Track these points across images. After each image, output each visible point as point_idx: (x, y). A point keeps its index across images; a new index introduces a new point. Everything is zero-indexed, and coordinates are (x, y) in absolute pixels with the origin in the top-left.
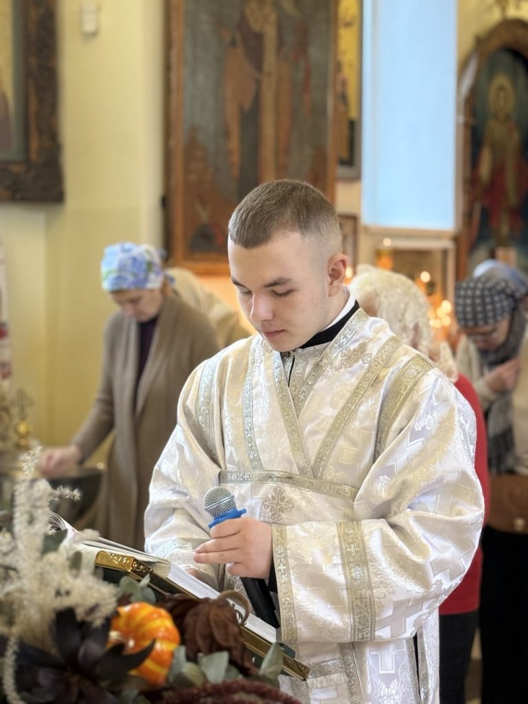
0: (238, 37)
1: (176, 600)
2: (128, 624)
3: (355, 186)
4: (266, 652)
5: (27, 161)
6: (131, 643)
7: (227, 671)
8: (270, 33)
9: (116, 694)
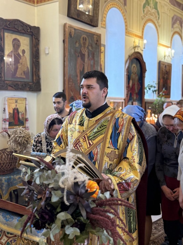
0: (79, 55)
5: (33, 82)
6: (89, 190)
7: (110, 196)
8: (86, 54)
9: (88, 201)
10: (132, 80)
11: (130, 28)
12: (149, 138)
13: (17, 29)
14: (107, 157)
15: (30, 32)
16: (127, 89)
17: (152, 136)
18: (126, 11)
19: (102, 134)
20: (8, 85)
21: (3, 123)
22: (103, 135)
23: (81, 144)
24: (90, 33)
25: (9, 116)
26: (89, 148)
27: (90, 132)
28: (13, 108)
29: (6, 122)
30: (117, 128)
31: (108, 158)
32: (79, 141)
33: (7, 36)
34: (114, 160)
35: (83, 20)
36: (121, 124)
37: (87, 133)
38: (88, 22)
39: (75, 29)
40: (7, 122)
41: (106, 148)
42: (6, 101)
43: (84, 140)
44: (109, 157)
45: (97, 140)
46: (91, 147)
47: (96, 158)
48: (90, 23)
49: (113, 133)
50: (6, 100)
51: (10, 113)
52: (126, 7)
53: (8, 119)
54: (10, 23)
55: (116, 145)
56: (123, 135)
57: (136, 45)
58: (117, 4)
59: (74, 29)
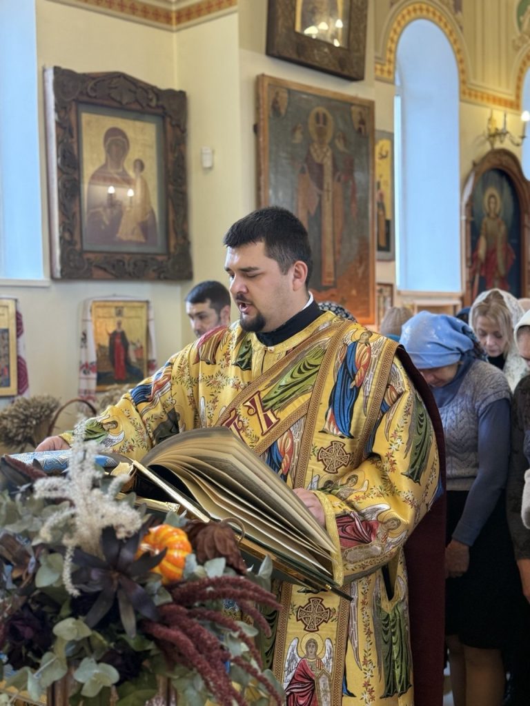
0: (305, 166)
1: (193, 524)
2: (155, 539)
3: (392, 263)
4: (263, 559)
5: (168, 253)
6: (157, 551)
7: (225, 571)
8: (328, 163)
9: (143, 585)
10: (486, 238)
11: (475, 78)
12: (483, 406)
13: (115, 100)
14: (318, 460)
15: (157, 106)
16: (469, 264)
17: (492, 399)
18: (461, 28)
19: (304, 393)
20: (94, 264)
21: (83, 375)
22: (308, 396)
23: (243, 424)
24: (337, 100)
25: (99, 355)
26: (265, 434)
27: (269, 386)
28: (111, 330)
29: (89, 373)
30: (349, 374)
31: (321, 462)
32: (236, 415)
33: (89, 123)
34: (338, 470)
35: (317, 62)
36: (364, 362)
37: (260, 389)
38: (332, 69)
39: (290, 91)
40: (93, 372)
41: (316, 434)
42: (89, 313)
43: (251, 410)
44: (325, 459)
45: (290, 409)
46: (273, 430)
47: (289, 465)
48: (339, 70)
49: (338, 389)
50: (89, 309)
51: (100, 348)
52: (460, 13)
53: (94, 364)
54: (95, 85)
55: (347, 425)
56: (367, 394)
57: (497, 129)
58: (431, 9)
59: (284, 90)
